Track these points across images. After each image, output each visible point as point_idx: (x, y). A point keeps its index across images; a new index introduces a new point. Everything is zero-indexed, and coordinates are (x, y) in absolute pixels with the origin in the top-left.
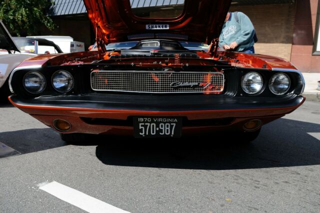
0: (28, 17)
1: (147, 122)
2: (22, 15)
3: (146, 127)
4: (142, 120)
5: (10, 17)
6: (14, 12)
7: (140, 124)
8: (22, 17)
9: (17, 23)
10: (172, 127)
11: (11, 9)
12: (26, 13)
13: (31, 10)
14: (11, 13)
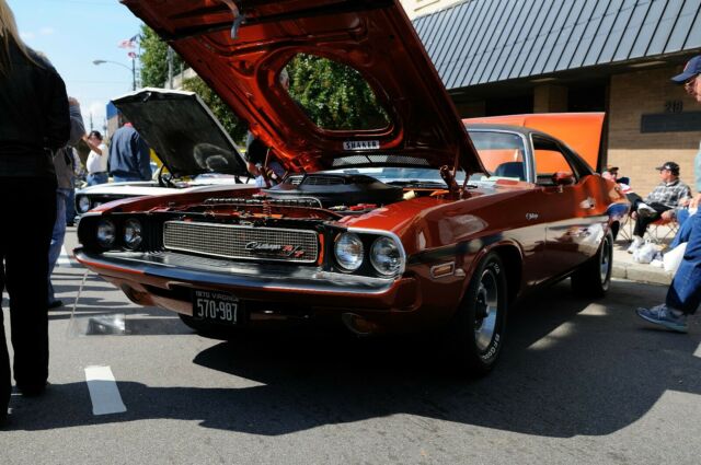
0: (350, 103)
1: (205, 298)
2: (340, 100)
3: (204, 304)
4: (200, 294)
5: (318, 105)
6: (328, 95)
7: (199, 300)
8: (340, 105)
9: (330, 115)
10: (233, 308)
11: (324, 89)
12: (348, 96)
13: (360, 90)
14: (322, 97)
